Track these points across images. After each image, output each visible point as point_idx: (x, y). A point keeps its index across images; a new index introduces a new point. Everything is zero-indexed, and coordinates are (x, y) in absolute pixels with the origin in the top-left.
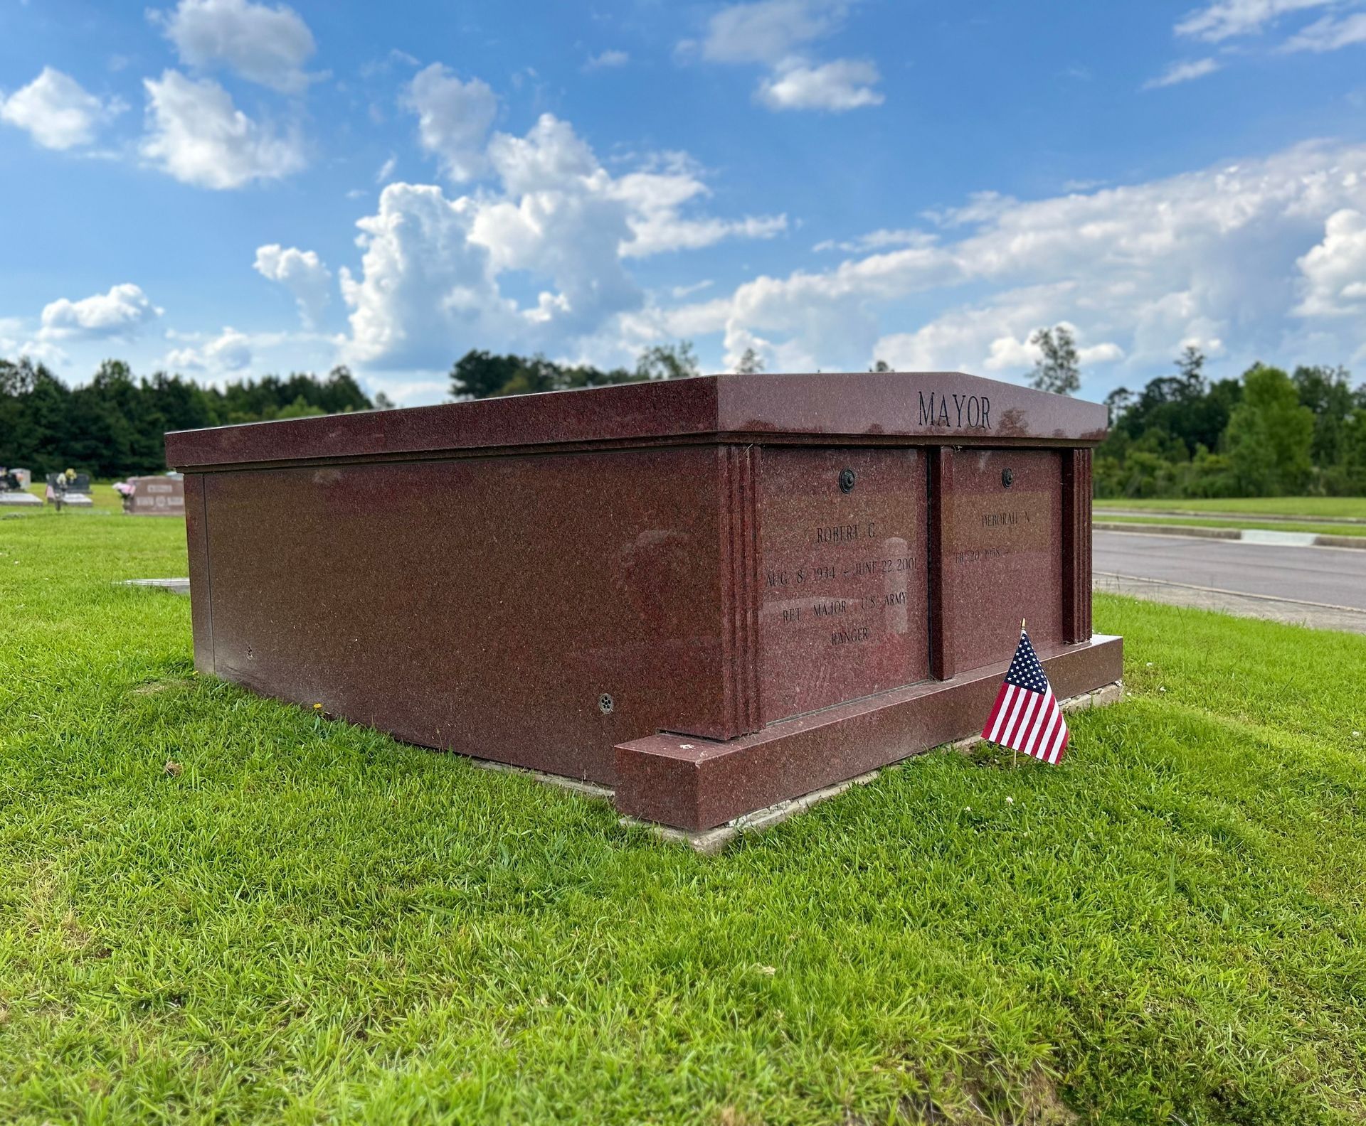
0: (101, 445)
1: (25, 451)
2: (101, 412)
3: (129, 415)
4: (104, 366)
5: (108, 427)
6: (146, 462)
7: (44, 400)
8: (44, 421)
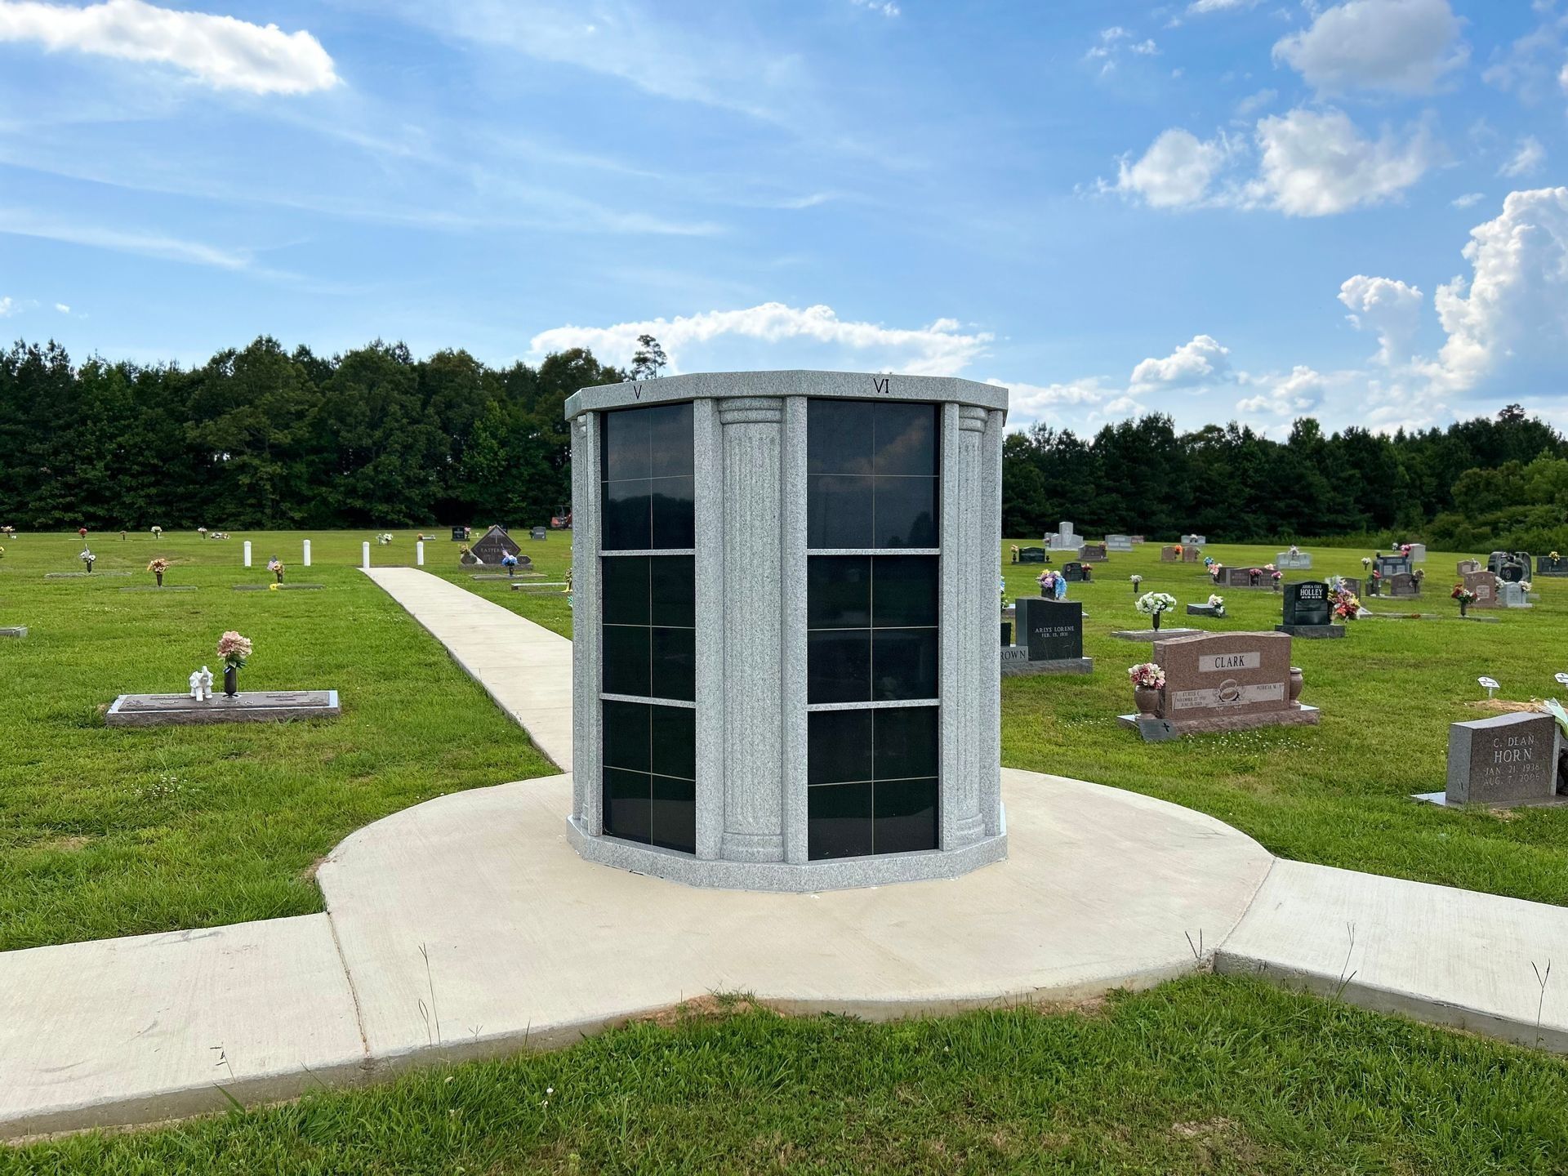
0: (1302, 504)
1: (1233, 510)
2: (1304, 471)
3: (1324, 471)
4: (1295, 424)
5: (1310, 485)
6: (1341, 519)
7: (1251, 461)
8: (1250, 482)
